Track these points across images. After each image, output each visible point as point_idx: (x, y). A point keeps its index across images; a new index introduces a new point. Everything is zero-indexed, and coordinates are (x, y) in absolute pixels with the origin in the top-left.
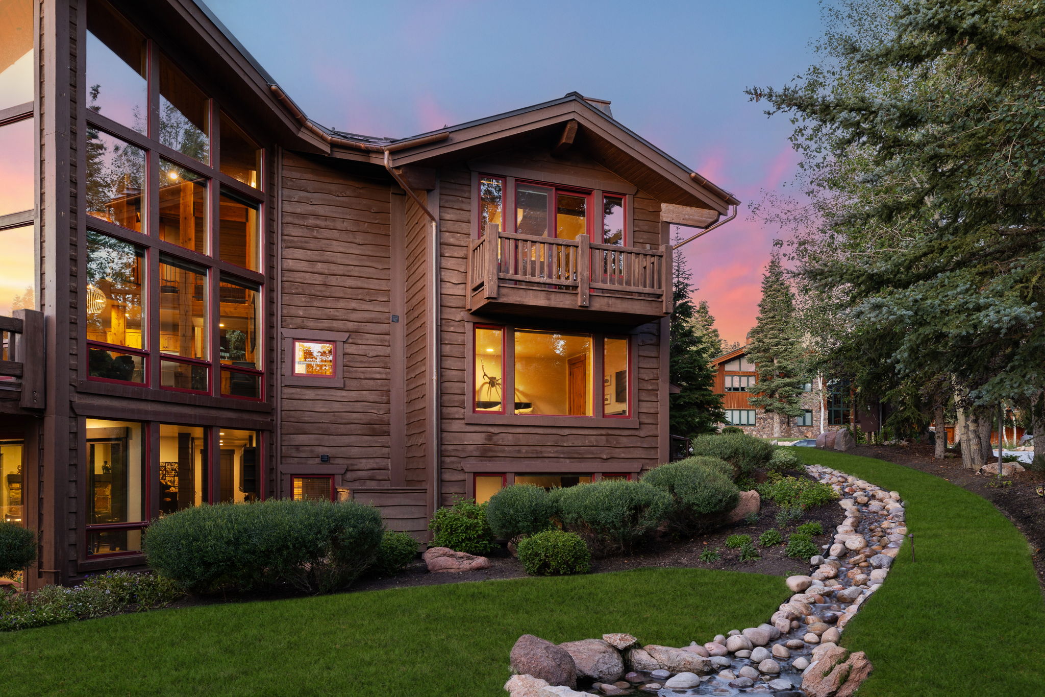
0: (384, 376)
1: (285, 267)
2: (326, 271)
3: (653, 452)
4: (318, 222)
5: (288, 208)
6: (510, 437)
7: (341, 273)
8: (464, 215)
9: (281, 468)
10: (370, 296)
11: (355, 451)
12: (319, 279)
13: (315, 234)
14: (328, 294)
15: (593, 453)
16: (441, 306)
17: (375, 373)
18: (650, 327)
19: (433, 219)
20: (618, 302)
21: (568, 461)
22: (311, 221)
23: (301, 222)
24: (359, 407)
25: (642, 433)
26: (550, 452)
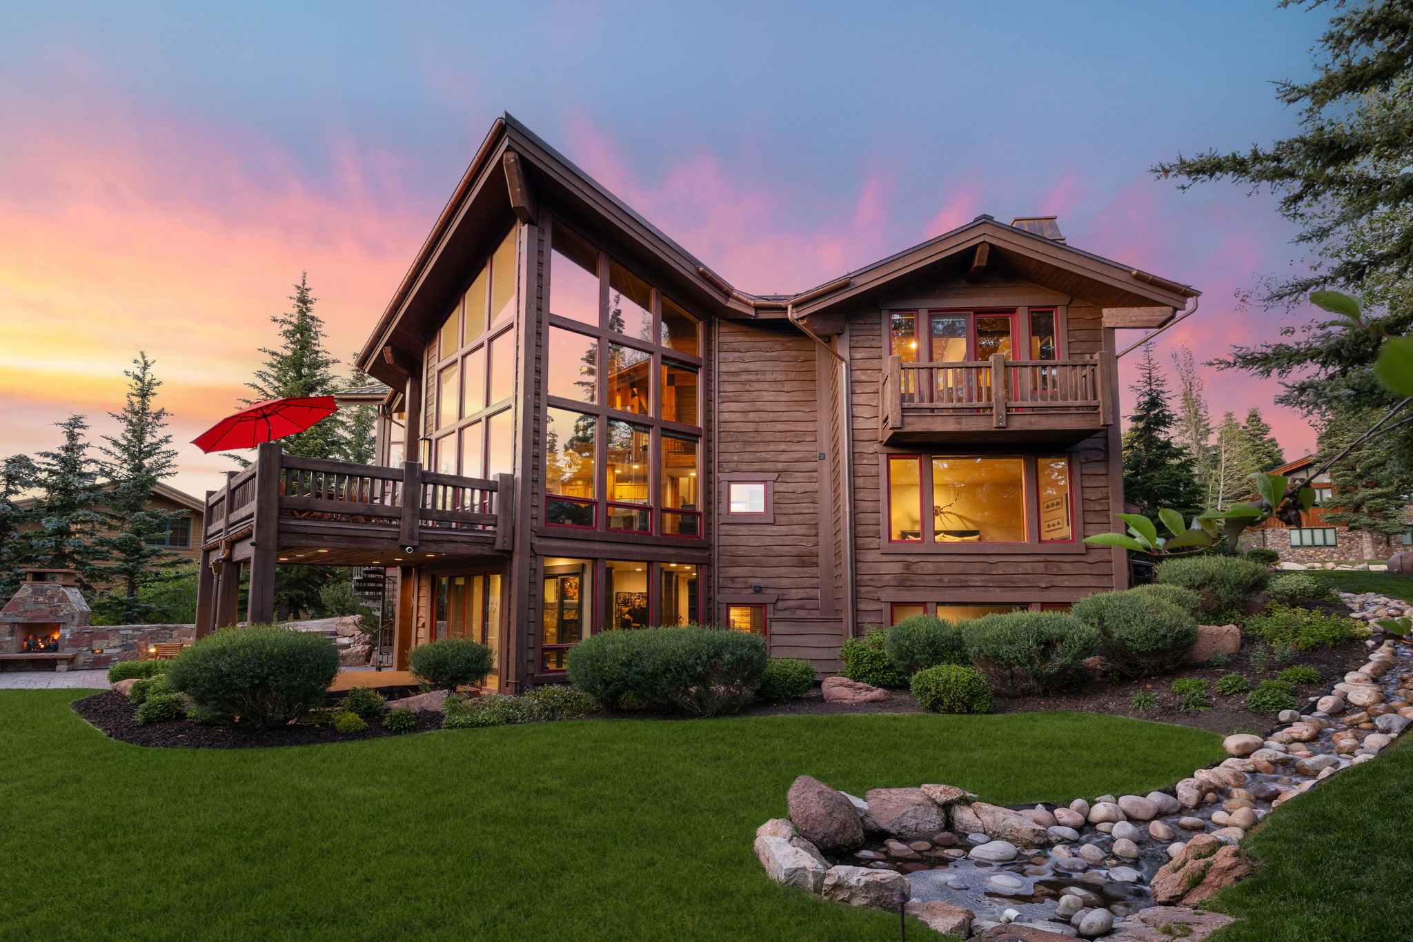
0: (812, 511)
1: (721, 419)
2: (758, 419)
4: (750, 377)
5: (724, 368)
6: (930, 566)
7: (771, 419)
8: (874, 353)
9: (717, 597)
10: (799, 438)
11: (785, 582)
12: (751, 427)
13: (747, 387)
14: (759, 440)
16: (853, 440)
17: (804, 508)
18: (1097, 442)
19: (843, 360)
20: (1043, 419)
21: (998, 590)
22: (744, 377)
23: (736, 379)
24: (788, 540)
25: (1090, 559)
26: (977, 581)
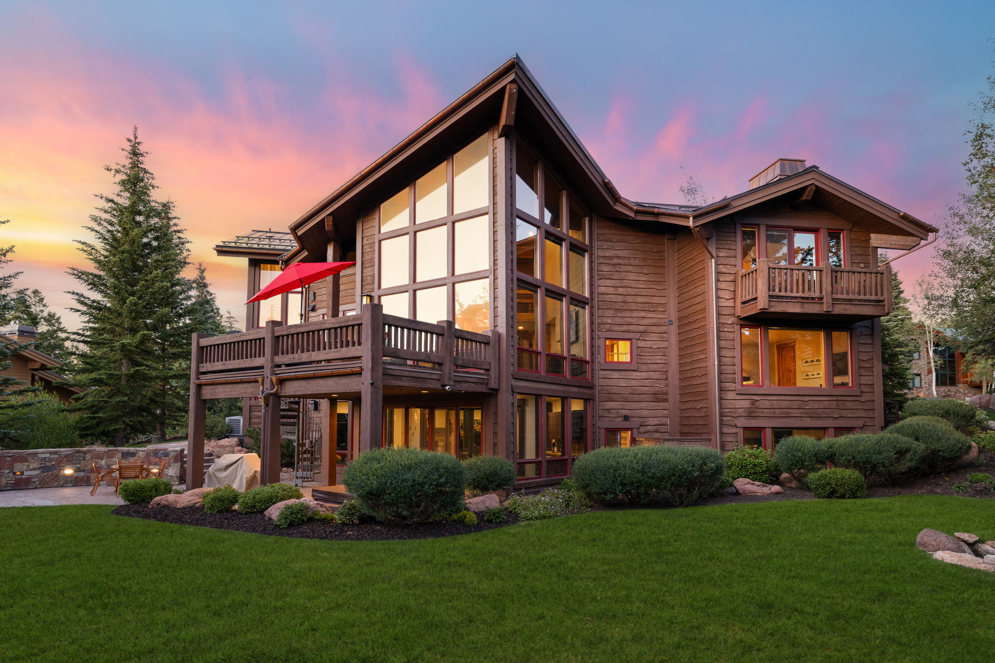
0: (663, 362)
1: (599, 291)
2: (625, 293)
3: (871, 412)
4: (621, 261)
5: (602, 253)
6: (767, 402)
7: (634, 293)
8: (732, 252)
9: (599, 424)
10: (653, 308)
11: (645, 413)
12: (620, 298)
13: (617, 269)
14: (626, 308)
15: (826, 414)
16: (719, 314)
17: (658, 359)
18: (867, 323)
19: (713, 256)
20: (852, 307)
21: (808, 419)
22: (616, 261)
23: (609, 262)
24: (647, 382)
25: (863, 399)
26: (796, 413)
